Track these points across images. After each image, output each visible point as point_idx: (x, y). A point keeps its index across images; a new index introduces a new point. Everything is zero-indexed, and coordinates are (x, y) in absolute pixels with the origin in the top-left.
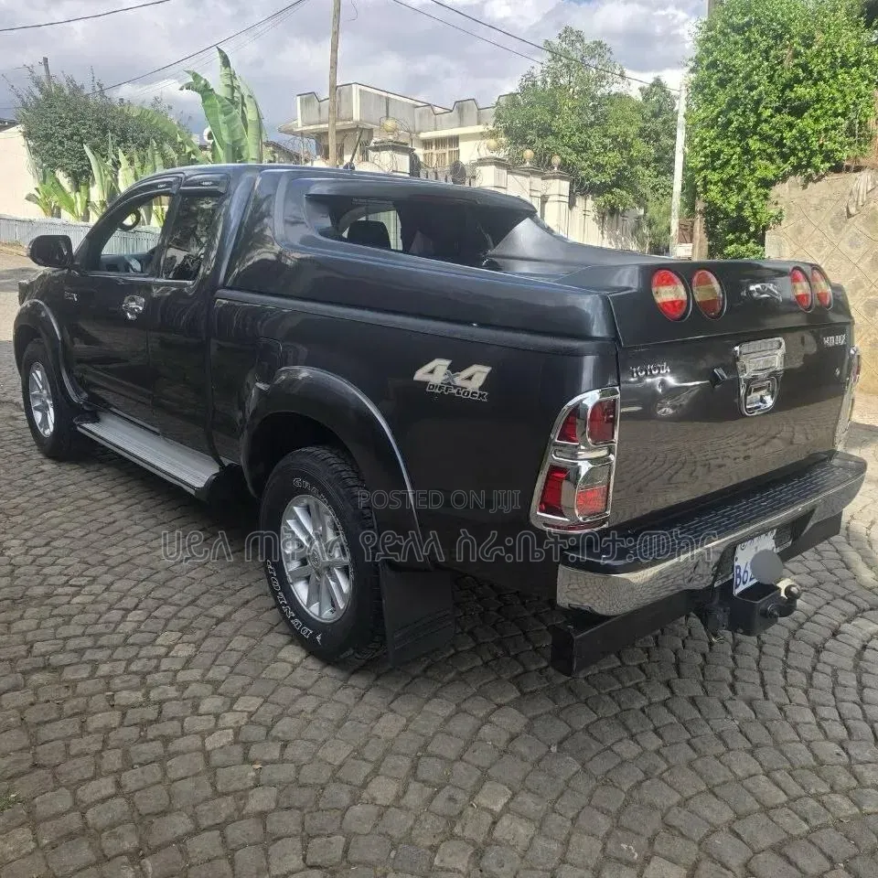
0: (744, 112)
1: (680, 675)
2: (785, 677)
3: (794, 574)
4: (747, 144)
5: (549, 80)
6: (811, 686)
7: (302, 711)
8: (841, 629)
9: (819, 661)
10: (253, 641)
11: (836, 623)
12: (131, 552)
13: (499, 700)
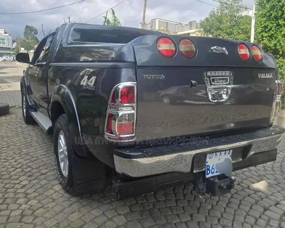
0: (277, 11)
1: (198, 213)
2: (245, 219)
3: (268, 179)
4: (278, 22)
5: (219, 12)
6: (256, 224)
7: (48, 207)
8: (281, 202)
9: (264, 214)
10: (48, 182)
11: (279, 200)
12: (29, 151)
13: (120, 213)
